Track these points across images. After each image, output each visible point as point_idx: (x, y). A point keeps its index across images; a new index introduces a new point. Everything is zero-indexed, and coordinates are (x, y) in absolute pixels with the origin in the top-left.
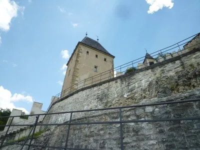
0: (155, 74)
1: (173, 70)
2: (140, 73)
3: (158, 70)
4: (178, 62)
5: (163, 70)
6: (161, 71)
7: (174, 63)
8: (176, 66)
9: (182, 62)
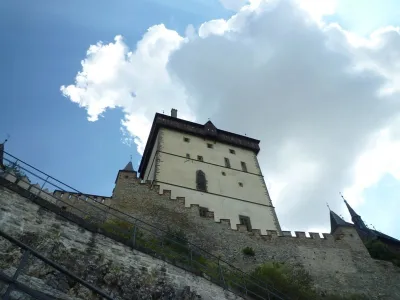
0: (39, 223)
1: (72, 242)
2: (15, 195)
3: (50, 221)
4: (88, 234)
5: (58, 227)
6: (54, 225)
7: (83, 232)
8: (81, 239)
9: (93, 240)
